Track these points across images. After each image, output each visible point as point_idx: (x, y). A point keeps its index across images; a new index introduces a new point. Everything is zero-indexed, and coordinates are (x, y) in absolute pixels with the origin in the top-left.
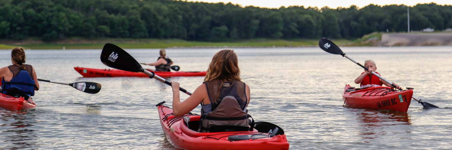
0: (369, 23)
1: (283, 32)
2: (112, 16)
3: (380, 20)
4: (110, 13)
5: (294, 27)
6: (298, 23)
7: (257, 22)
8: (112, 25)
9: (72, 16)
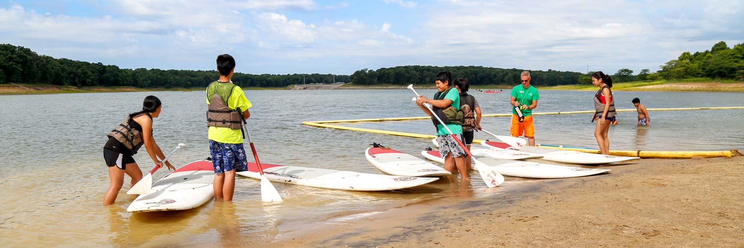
0: (294, 81)
1: (260, 84)
2: (192, 78)
3: (298, 80)
4: (191, 77)
5: (264, 82)
6: (266, 80)
7: (250, 80)
8: (192, 81)
9: (176, 78)
